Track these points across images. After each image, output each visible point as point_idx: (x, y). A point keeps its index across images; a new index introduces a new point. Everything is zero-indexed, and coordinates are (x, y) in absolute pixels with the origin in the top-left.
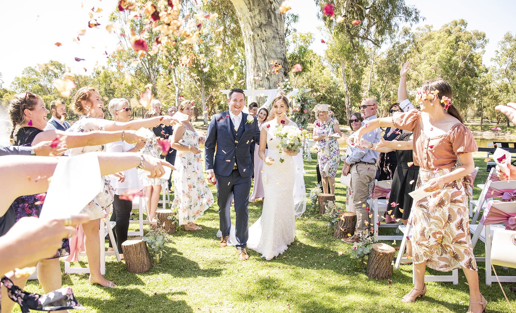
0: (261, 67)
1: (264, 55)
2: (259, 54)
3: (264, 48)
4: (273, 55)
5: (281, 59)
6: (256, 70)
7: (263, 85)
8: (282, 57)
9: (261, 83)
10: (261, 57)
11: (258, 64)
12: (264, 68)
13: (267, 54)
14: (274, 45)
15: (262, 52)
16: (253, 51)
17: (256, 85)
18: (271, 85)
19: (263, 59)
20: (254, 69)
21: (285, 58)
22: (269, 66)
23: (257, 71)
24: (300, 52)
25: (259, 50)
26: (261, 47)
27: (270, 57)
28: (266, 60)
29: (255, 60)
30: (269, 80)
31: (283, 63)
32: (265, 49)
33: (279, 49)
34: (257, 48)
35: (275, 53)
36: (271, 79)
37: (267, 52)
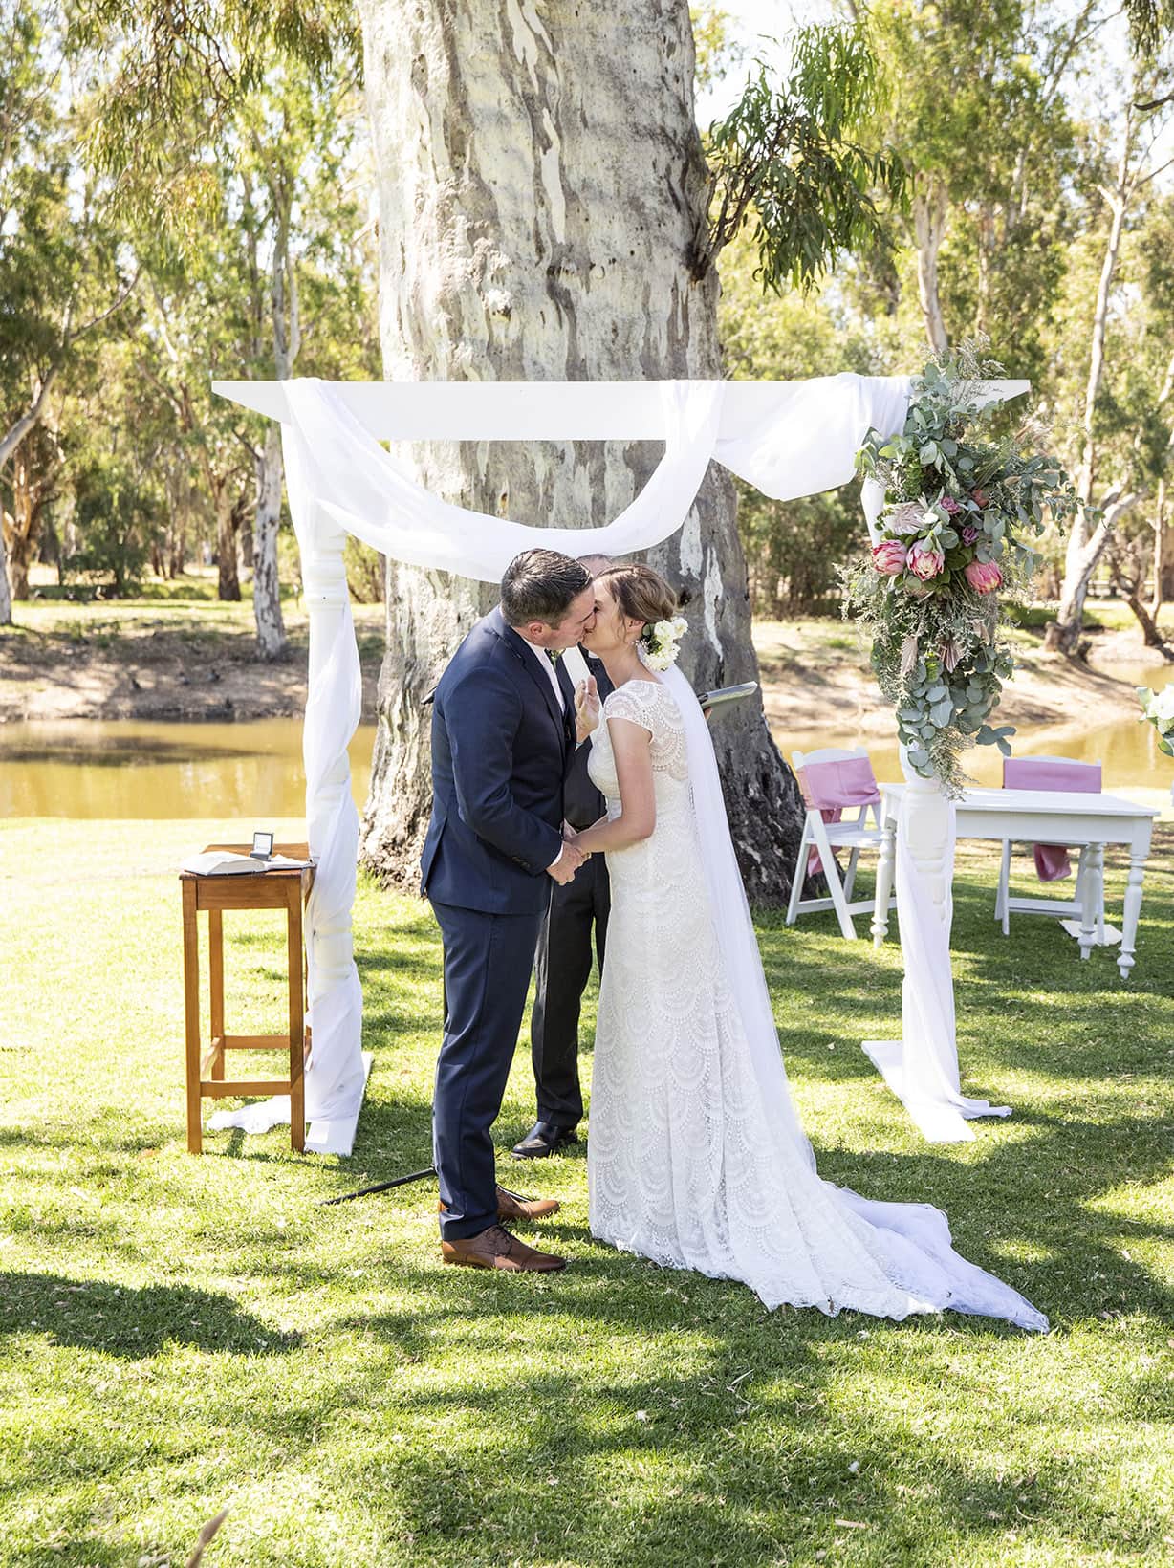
0: (504, 206)
1: (528, 99)
2: (489, 94)
3: (525, 44)
4: (603, 107)
5: (664, 136)
6: (461, 224)
7: (519, 343)
8: (672, 122)
9: (505, 333)
10: (501, 119)
11: (475, 173)
12: (528, 211)
13: (554, 99)
14: (608, 25)
15: (508, 76)
16: (438, 70)
17: (466, 352)
18: (590, 349)
19: (521, 136)
20: (444, 216)
21: (692, 133)
22: (570, 196)
23: (472, 234)
24: (811, 80)
25: (490, 65)
26: (508, 34)
27: (574, 122)
28: (542, 142)
29: (456, 145)
30: (570, 307)
31: (677, 167)
32: (533, 55)
33: (644, 60)
34: (470, 44)
35: (619, 88)
36: (583, 300)
37: (551, 76)
